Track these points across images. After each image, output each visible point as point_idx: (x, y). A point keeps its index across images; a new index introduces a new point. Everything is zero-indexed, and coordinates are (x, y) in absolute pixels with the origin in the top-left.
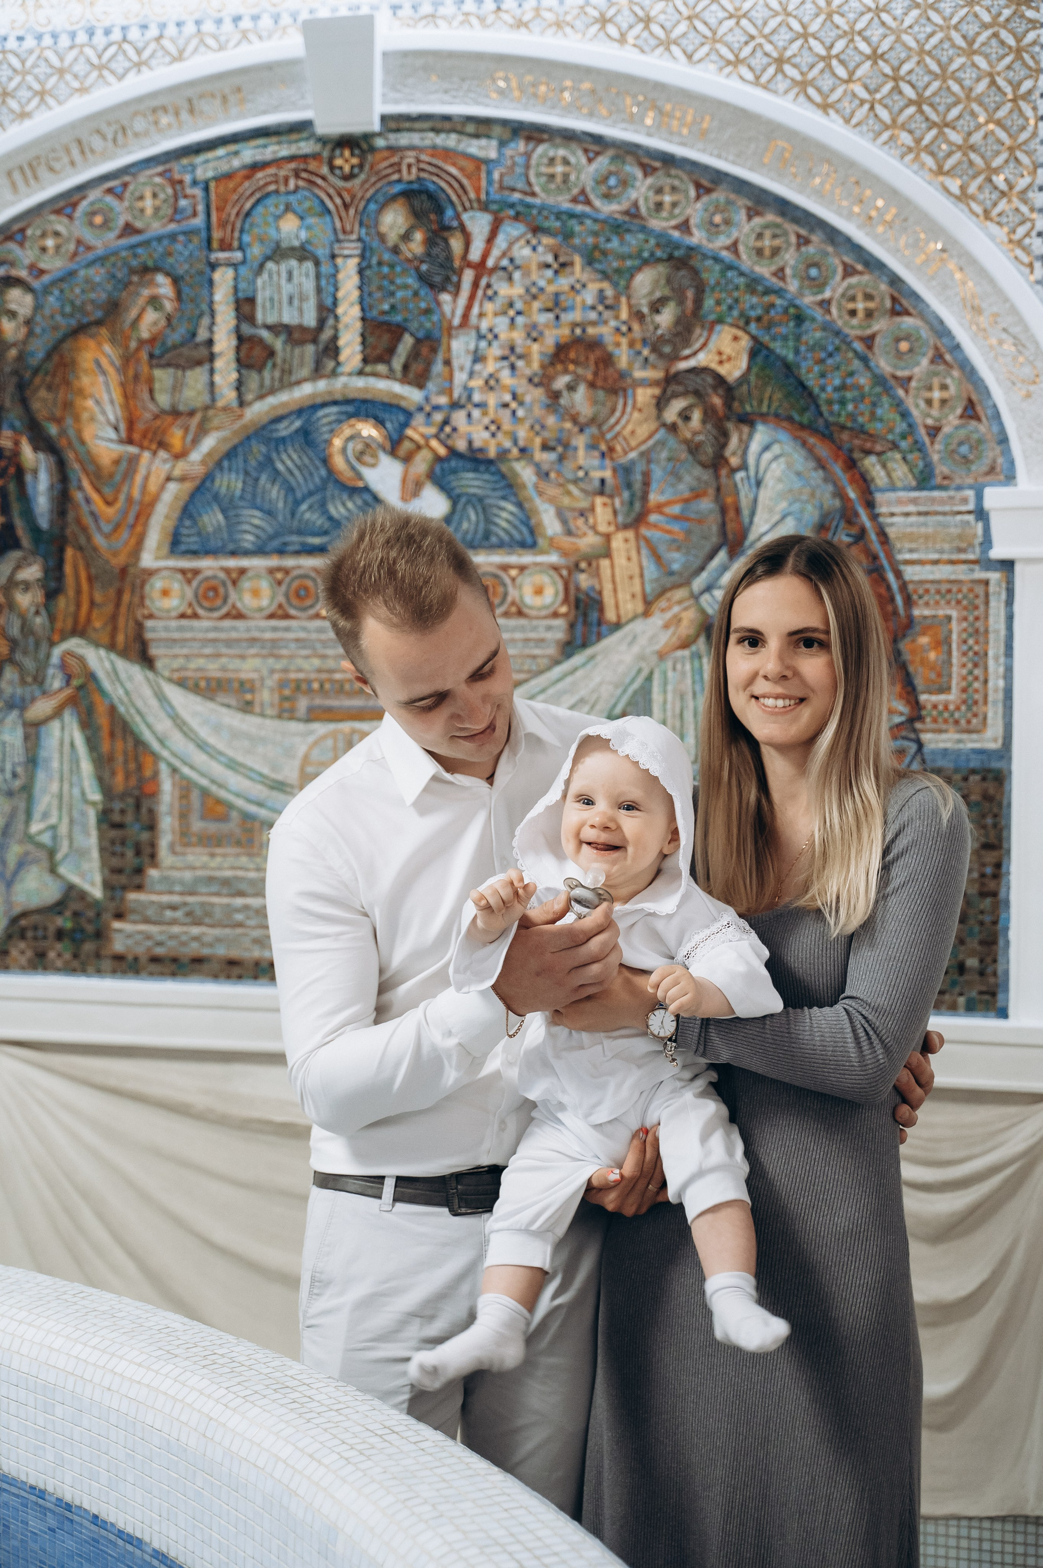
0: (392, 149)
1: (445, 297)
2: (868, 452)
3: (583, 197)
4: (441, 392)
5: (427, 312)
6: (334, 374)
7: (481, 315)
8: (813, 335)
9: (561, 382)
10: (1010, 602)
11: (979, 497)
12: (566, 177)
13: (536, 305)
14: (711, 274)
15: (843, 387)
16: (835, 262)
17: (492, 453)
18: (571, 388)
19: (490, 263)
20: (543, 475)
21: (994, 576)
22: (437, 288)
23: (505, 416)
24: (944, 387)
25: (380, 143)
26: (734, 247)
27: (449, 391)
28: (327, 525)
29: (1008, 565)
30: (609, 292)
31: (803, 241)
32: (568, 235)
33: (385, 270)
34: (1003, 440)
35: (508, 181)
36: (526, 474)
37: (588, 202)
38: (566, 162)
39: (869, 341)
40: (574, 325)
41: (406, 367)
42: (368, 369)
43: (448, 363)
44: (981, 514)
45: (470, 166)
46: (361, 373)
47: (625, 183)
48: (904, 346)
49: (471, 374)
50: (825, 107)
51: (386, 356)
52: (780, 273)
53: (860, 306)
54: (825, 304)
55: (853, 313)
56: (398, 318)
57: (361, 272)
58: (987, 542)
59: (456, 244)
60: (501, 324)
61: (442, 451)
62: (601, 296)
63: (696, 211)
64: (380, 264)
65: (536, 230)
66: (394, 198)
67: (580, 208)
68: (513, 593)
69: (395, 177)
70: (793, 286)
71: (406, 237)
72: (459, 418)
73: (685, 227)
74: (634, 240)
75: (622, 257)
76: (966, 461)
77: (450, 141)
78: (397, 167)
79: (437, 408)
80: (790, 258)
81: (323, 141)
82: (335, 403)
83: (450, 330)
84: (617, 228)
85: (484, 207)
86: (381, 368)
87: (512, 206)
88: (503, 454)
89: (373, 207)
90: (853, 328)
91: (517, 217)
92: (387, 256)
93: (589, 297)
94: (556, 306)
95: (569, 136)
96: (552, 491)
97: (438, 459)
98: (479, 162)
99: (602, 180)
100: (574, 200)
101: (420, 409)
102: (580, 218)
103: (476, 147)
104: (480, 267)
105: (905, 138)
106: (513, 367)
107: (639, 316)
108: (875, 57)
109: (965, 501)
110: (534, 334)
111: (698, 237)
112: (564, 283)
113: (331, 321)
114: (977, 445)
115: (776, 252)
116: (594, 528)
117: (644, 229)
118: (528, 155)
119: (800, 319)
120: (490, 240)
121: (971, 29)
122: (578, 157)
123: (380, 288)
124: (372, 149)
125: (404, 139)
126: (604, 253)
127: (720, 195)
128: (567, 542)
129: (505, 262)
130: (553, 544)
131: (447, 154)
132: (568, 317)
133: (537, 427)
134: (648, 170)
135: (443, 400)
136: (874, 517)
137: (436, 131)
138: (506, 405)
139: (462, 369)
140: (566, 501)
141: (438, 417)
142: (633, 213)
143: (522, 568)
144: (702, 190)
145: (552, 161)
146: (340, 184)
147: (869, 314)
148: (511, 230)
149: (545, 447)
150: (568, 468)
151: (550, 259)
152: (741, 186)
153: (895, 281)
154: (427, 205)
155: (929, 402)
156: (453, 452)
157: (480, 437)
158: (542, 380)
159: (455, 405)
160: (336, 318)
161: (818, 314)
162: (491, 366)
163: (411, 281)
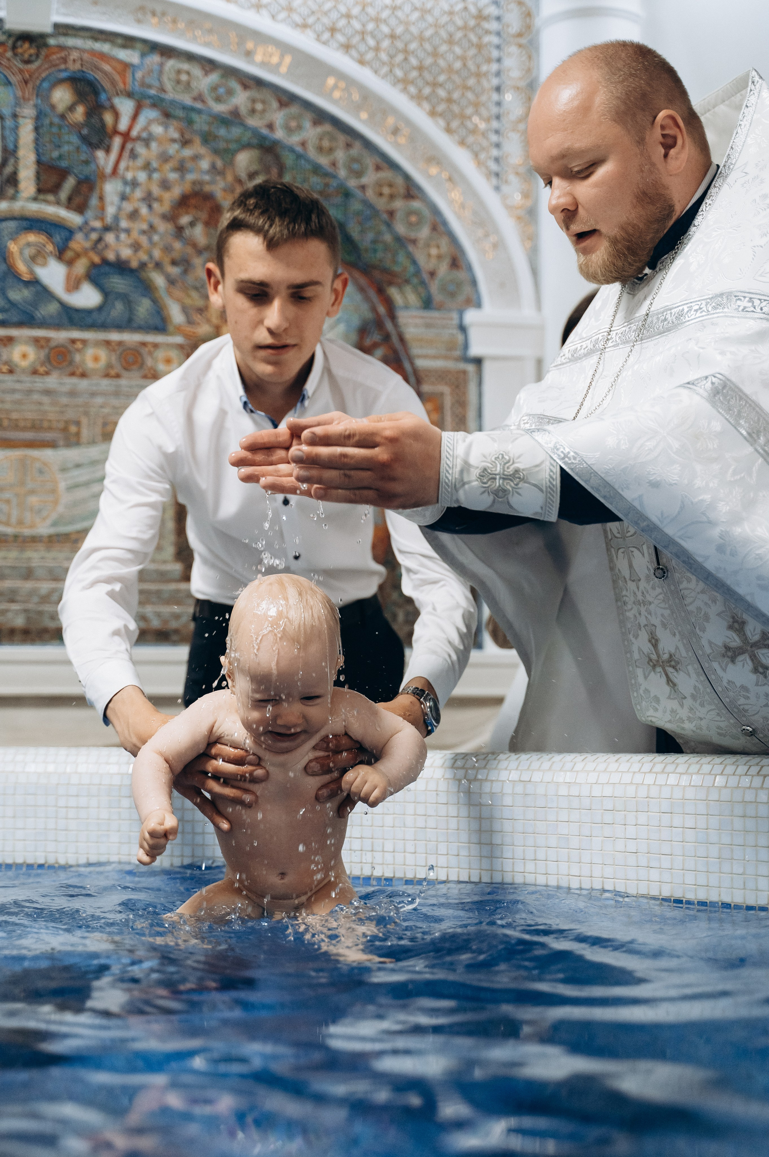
0: (61, 48)
1: (100, 154)
2: (390, 283)
3: (199, 98)
4: (97, 218)
5: (87, 162)
6: (14, 198)
7: (127, 169)
8: (355, 206)
9: (185, 220)
10: (480, 383)
11: (461, 318)
12: (188, 84)
13: (167, 167)
14: (289, 160)
15: (374, 242)
16: (370, 161)
17: (134, 264)
18: (192, 224)
19: (134, 133)
20: (171, 282)
21: (471, 368)
22: (94, 146)
23: (144, 240)
24: (438, 247)
25: (52, 42)
26: (303, 144)
27: (102, 219)
28: (7, 306)
29: (478, 361)
30: (219, 164)
31: (348, 146)
32: (190, 122)
33: (54, 130)
34: (474, 283)
35: (148, 80)
36: (159, 280)
37: (203, 101)
38: (188, 73)
39: (391, 214)
40: (194, 183)
41: (70, 199)
42: (41, 197)
43: (101, 198)
44: (463, 329)
45: (119, 67)
46: (35, 199)
47: (230, 92)
48: (413, 219)
49: (119, 209)
50: (362, 62)
51: (55, 189)
52: (334, 164)
53: (386, 191)
54: (363, 188)
55: (381, 194)
56: (64, 164)
57: (37, 129)
58: (466, 346)
59: (108, 118)
60: (142, 176)
61: (97, 259)
62: (213, 166)
63: (279, 117)
64: (51, 124)
65: (167, 115)
66: (61, 81)
67: (198, 105)
68: (149, 362)
69: (63, 67)
70: (342, 173)
71: (71, 108)
72: (110, 238)
73: (271, 126)
74: (236, 132)
75: (227, 141)
76: (452, 295)
77: (105, 47)
78: (65, 60)
79: (93, 230)
80: (340, 155)
81: (10, 34)
82: (13, 218)
83: (103, 177)
84: (224, 121)
85: (130, 95)
86: (51, 197)
87: (150, 97)
88: (143, 265)
89: (45, 85)
90: (381, 204)
91: (154, 105)
92: (56, 120)
93: (205, 164)
94: (181, 168)
95: (190, 57)
96: (178, 293)
97: (93, 265)
98: (126, 66)
99: (214, 89)
100: (195, 99)
101: (80, 229)
102: (199, 112)
103: (124, 55)
104: (126, 136)
105: (412, 90)
106: (150, 207)
107: (239, 181)
108: (393, 37)
109: (451, 319)
110: (165, 185)
111: (279, 134)
112: (187, 152)
113: (12, 161)
114: (459, 285)
115: (331, 150)
116: (208, 321)
117: (243, 125)
118: (162, 65)
119: (347, 194)
120: (135, 117)
121: (451, 28)
122: (197, 71)
123: (51, 141)
124: (46, 45)
125: (71, 42)
126: (216, 137)
127: (294, 109)
128: (189, 329)
129: (144, 135)
130: (178, 330)
131: (103, 56)
132: (190, 177)
133: (167, 249)
134: (245, 87)
135: (97, 224)
136: (396, 325)
137: (96, 39)
138: (144, 232)
139: (112, 203)
140: (188, 301)
141: (94, 236)
142: (235, 113)
143: (156, 346)
144: (283, 104)
145: (179, 72)
146: (21, 66)
147: (392, 197)
148: (149, 114)
149: (174, 263)
150: (190, 279)
151: (176, 135)
152: (307, 105)
153: (407, 178)
154: (87, 89)
155: (429, 255)
156: (105, 262)
157: (126, 253)
158: (171, 217)
159: (107, 229)
160: (17, 159)
161: (359, 193)
162: (135, 204)
163: (75, 139)
